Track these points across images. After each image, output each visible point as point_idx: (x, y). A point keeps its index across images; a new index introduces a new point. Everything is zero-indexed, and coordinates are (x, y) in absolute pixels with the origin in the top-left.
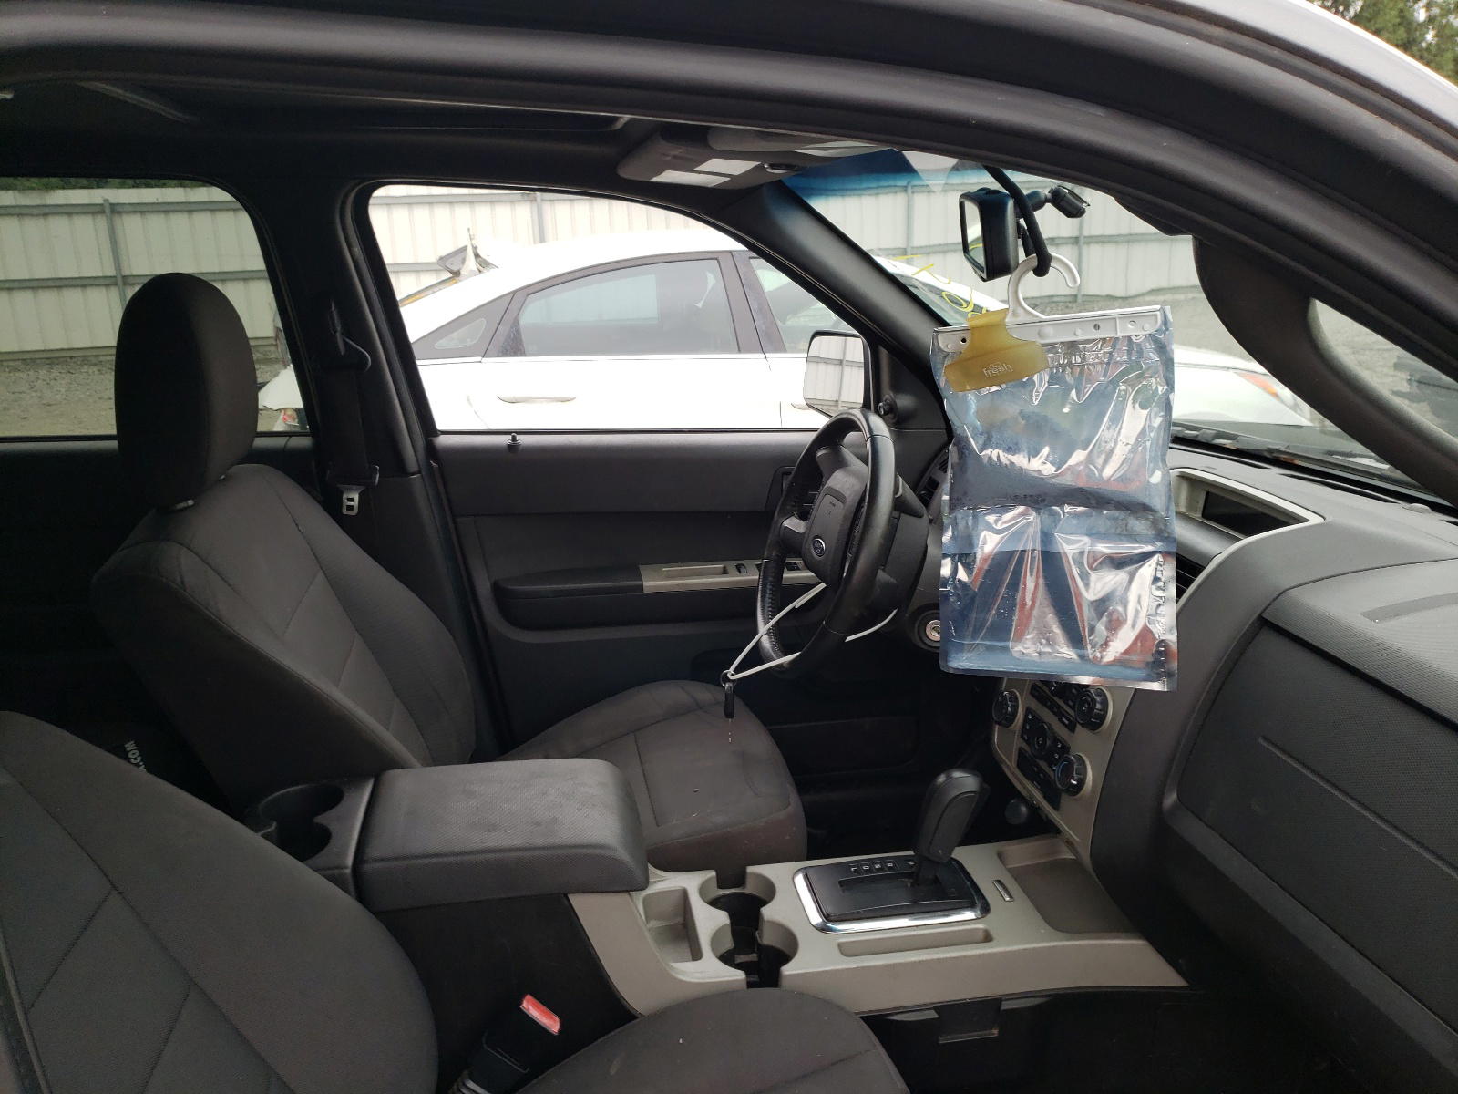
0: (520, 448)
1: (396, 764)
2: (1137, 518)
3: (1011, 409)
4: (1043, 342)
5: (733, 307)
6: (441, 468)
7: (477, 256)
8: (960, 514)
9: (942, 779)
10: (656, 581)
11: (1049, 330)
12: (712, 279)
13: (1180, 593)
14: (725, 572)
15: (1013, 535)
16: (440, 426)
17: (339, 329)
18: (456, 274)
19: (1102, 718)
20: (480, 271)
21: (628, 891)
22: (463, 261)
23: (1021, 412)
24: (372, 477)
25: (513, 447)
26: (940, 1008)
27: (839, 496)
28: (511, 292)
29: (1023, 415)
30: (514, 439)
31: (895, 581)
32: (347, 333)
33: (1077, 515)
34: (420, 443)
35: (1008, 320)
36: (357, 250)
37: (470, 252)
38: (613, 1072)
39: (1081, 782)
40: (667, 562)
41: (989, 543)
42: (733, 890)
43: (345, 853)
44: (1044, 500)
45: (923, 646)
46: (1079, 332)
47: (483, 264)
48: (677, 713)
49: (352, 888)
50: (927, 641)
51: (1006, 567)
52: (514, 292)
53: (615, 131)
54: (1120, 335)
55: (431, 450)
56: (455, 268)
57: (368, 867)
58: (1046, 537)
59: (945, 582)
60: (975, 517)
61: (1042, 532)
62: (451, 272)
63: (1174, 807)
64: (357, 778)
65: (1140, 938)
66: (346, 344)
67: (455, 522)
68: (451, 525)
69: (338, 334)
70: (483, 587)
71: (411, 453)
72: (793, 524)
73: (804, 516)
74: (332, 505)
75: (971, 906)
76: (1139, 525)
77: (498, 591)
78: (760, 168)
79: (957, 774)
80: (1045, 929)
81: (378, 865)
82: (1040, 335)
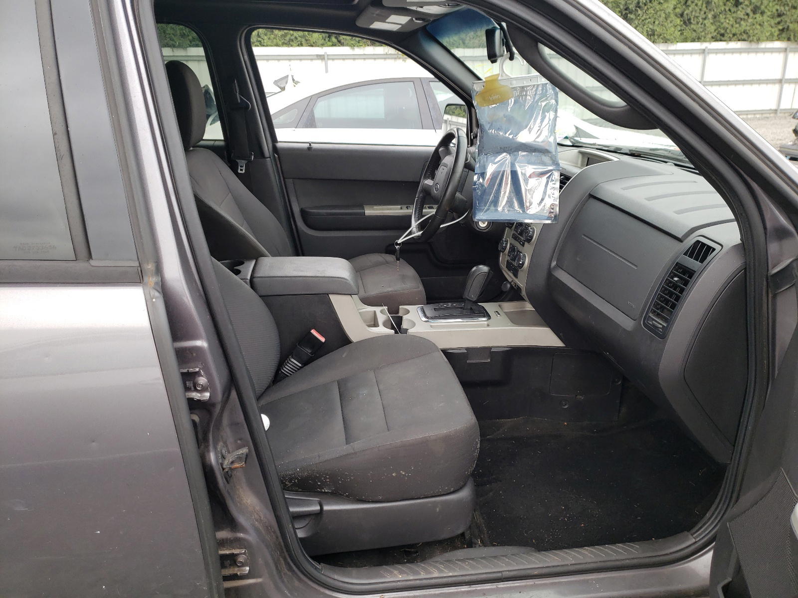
0: (313, 149)
1: (263, 255)
2: (545, 156)
3: (501, 114)
4: (511, 87)
5: (420, 106)
6: (279, 157)
7: (293, 80)
8: (481, 157)
9: (474, 268)
10: (370, 211)
11: (514, 82)
12: (411, 93)
13: (561, 187)
14: (401, 208)
15: (501, 164)
16: (279, 139)
17: (238, 91)
18: (283, 89)
19: (532, 237)
20: (295, 86)
21: (350, 295)
22: (287, 83)
23: (504, 115)
24: (250, 157)
25: (309, 149)
26: (467, 349)
27: (446, 165)
28: (310, 96)
29: (505, 116)
30: (310, 145)
31: (465, 199)
32: (241, 94)
33: (523, 156)
34: (270, 145)
35: (499, 78)
36: (246, 57)
37: (290, 79)
38: (343, 356)
39: (523, 264)
40: (376, 205)
41: (490, 169)
42: (394, 315)
43: (247, 275)
44: (511, 150)
45: (477, 229)
46: (525, 82)
47: (295, 82)
48: (378, 265)
49: (249, 284)
50: (479, 227)
51: (498, 177)
52: (311, 97)
53: (354, 5)
54: (539, 83)
55: (275, 149)
56: (282, 86)
57: (255, 280)
58: (513, 165)
59: (475, 184)
60: (487, 158)
61: (511, 163)
62: (280, 88)
63: (555, 267)
64: (250, 258)
65: (546, 327)
66: (241, 99)
67: (284, 180)
68: (283, 182)
69: (238, 94)
70: (296, 210)
71: (267, 149)
72: (429, 182)
73: (433, 178)
74: (234, 168)
75: (484, 317)
76: (546, 159)
77: (303, 213)
78: (412, 20)
79: (481, 266)
80: (510, 323)
81: (259, 279)
82: (511, 84)
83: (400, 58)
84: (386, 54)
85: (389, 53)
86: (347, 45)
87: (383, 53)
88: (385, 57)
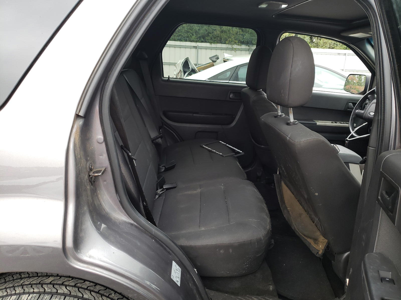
10: (319, 123)
14: (332, 123)
52: (237, 66)
83: (233, 50)
84: (227, 48)
85: (228, 47)
86: (208, 42)
87: (225, 47)
88: (226, 49)
